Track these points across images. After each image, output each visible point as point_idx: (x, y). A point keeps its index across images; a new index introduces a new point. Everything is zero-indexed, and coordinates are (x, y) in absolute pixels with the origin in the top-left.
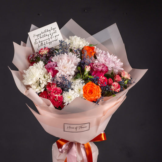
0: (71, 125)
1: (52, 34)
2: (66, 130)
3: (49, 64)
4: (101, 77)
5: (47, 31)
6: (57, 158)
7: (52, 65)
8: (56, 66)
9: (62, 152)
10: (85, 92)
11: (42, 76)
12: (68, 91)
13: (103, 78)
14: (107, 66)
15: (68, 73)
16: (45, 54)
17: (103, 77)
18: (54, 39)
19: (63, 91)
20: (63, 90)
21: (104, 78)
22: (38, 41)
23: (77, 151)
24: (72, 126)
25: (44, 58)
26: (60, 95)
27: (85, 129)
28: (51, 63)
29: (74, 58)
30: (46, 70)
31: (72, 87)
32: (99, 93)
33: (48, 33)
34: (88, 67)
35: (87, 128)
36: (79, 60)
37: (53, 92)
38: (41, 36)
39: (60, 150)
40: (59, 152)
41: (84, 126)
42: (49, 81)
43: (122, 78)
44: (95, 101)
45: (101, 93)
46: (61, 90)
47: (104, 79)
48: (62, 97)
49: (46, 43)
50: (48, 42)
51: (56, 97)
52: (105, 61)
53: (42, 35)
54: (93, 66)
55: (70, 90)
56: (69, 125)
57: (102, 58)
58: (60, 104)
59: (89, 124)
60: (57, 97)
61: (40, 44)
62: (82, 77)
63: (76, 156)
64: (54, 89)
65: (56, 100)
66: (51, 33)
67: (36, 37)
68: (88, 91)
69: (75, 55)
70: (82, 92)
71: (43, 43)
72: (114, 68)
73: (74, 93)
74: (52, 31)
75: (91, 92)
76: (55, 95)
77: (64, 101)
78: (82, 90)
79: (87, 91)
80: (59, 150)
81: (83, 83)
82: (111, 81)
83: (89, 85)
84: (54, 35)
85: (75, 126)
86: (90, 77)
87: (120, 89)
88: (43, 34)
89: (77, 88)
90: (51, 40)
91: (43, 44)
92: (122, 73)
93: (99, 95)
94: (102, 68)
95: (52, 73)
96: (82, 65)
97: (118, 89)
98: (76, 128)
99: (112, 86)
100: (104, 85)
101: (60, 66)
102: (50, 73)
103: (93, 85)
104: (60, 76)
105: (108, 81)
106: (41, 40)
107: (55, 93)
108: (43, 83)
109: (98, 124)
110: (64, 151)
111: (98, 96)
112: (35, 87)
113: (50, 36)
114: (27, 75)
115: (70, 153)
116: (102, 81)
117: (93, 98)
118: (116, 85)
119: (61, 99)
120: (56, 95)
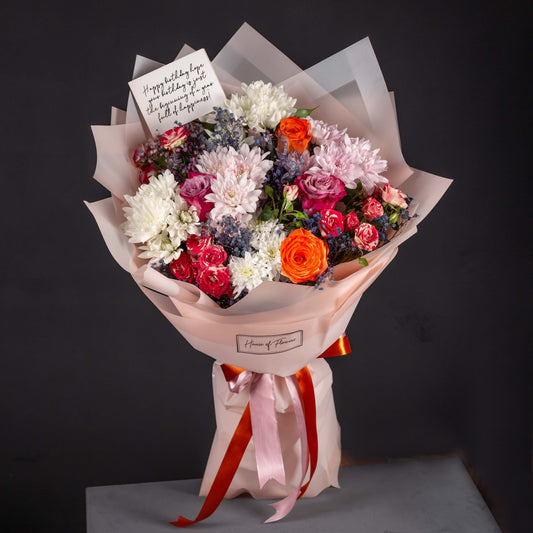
0: (254, 339)
1: (192, 83)
2: (242, 348)
3: (189, 182)
4: (328, 213)
5: (179, 74)
6: (226, 404)
7: (198, 186)
8: (209, 191)
9: (236, 390)
10: (285, 260)
11: (174, 218)
12: (241, 256)
13: (330, 215)
14: (344, 179)
15: (240, 209)
16: (179, 147)
17: (331, 213)
18: (199, 95)
19: (229, 255)
20: (229, 251)
21: (334, 216)
22: (156, 104)
23: (275, 387)
24: (256, 341)
25: (174, 161)
26: (221, 268)
27: (292, 345)
28: (196, 178)
29: (255, 161)
30: (182, 201)
31: (254, 243)
32: (322, 259)
33: (182, 80)
34: (290, 190)
35: (297, 343)
36: (268, 164)
37: (204, 259)
38: (165, 90)
39: (232, 385)
40: (231, 390)
41: (288, 338)
42: (193, 231)
43: (385, 204)
44: (312, 279)
45: (327, 256)
46: (226, 255)
47: (335, 218)
48: (227, 271)
49: (178, 108)
50: (184, 104)
51: (211, 273)
52: (338, 164)
53: (166, 86)
54: (305, 186)
55: (247, 254)
56: (250, 339)
57: (330, 158)
58: (224, 289)
59: (299, 333)
60: (216, 273)
61: (162, 111)
62: (276, 214)
63: (273, 398)
64: (207, 251)
65: (212, 279)
66: (190, 79)
67: (151, 94)
68: (292, 255)
69: (257, 153)
70: (278, 260)
71: (171, 107)
72: (362, 180)
73: (258, 262)
74: (194, 75)
75: (301, 257)
76: (211, 269)
77: (234, 284)
78: (278, 253)
79: (290, 256)
80: (229, 386)
81: (279, 233)
82: (354, 220)
83: (296, 237)
84: (200, 84)
85: (266, 341)
86: (299, 215)
87: (377, 241)
88: (170, 84)
89: (266, 249)
90: (192, 99)
91: (171, 112)
92: (385, 194)
93: (322, 264)
94: (329, 188)
95: (198, 208)
96: (277, 181)
97: (372, 244)
98: (268, 345)
99: (356, 238)
100: (334, 236)
101: (219, 189)
102: (194, 208)
103: (305, 238)
104: (220, 218)
105: (345, 221)
106: (164, 100)
107: (209, 260)
108: (176, 236)
109: (324, 328)
110: (242, 388)
111: (321, 267)
112: (157, 247)
113: (188, 88)
114: (134, 216)
115: (257, 391)
116: (331, 225)
117: (306, 274)
118: (365, 233)
119: (226, 277)
120: (213, 269)
